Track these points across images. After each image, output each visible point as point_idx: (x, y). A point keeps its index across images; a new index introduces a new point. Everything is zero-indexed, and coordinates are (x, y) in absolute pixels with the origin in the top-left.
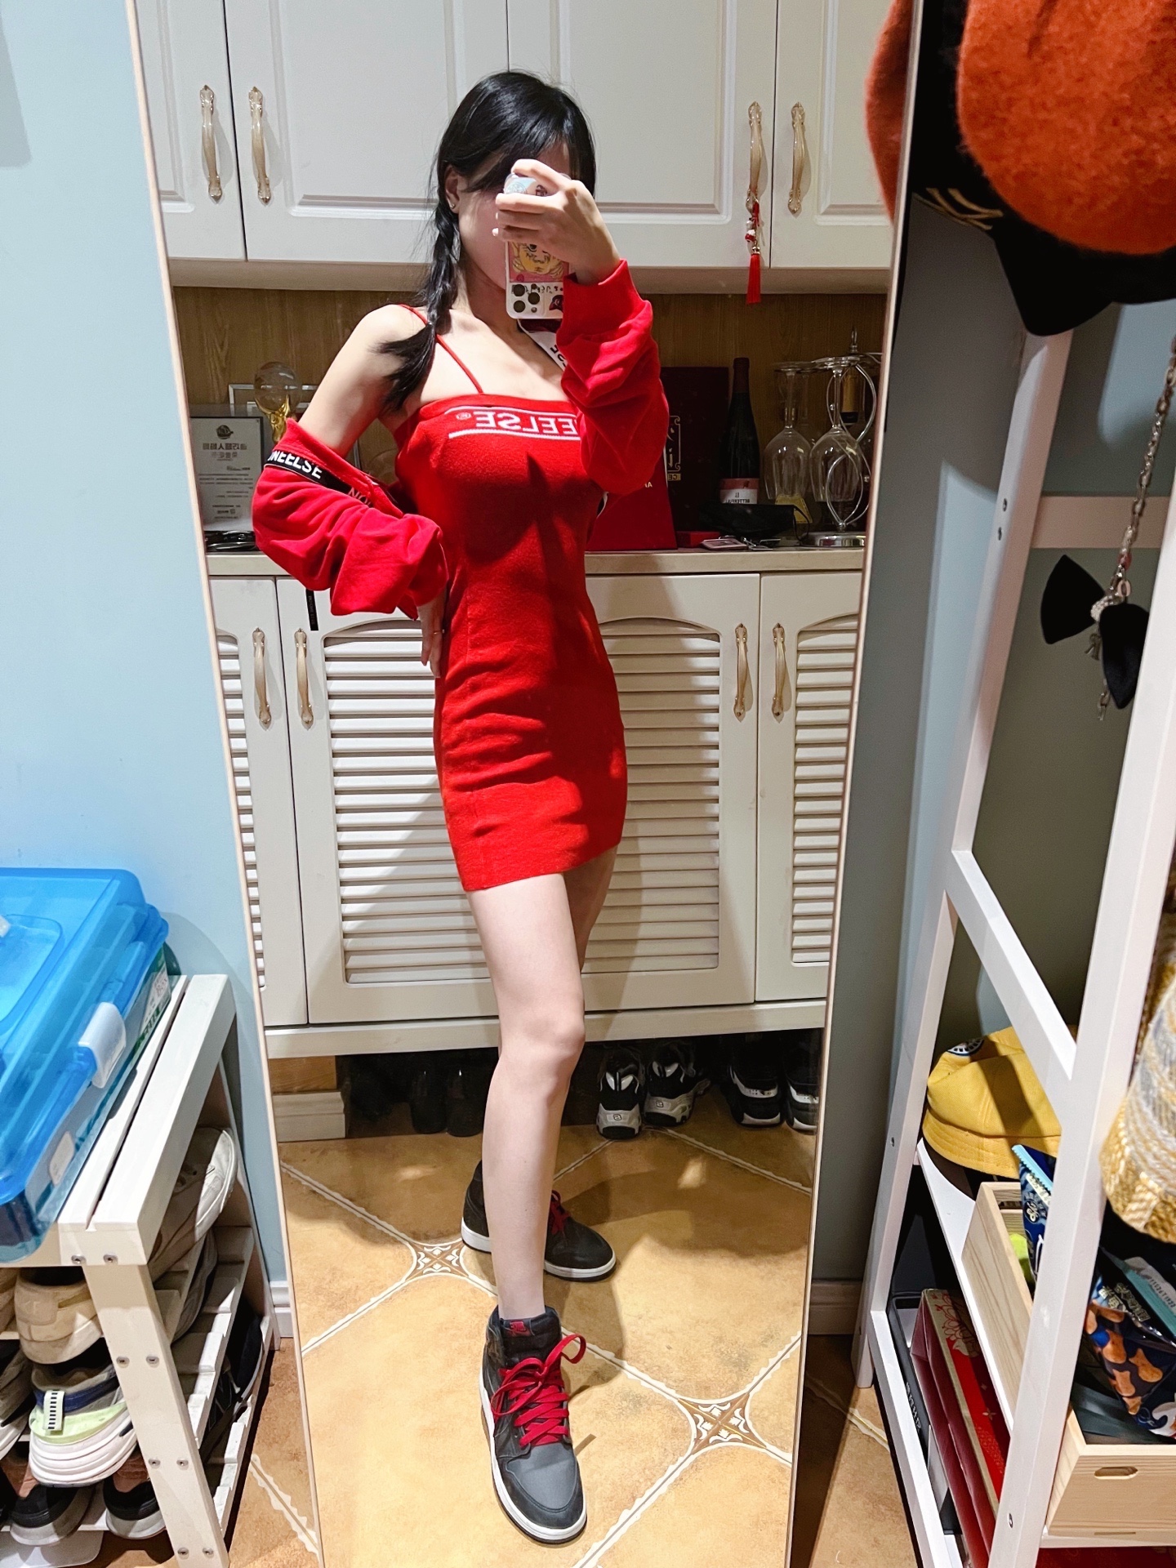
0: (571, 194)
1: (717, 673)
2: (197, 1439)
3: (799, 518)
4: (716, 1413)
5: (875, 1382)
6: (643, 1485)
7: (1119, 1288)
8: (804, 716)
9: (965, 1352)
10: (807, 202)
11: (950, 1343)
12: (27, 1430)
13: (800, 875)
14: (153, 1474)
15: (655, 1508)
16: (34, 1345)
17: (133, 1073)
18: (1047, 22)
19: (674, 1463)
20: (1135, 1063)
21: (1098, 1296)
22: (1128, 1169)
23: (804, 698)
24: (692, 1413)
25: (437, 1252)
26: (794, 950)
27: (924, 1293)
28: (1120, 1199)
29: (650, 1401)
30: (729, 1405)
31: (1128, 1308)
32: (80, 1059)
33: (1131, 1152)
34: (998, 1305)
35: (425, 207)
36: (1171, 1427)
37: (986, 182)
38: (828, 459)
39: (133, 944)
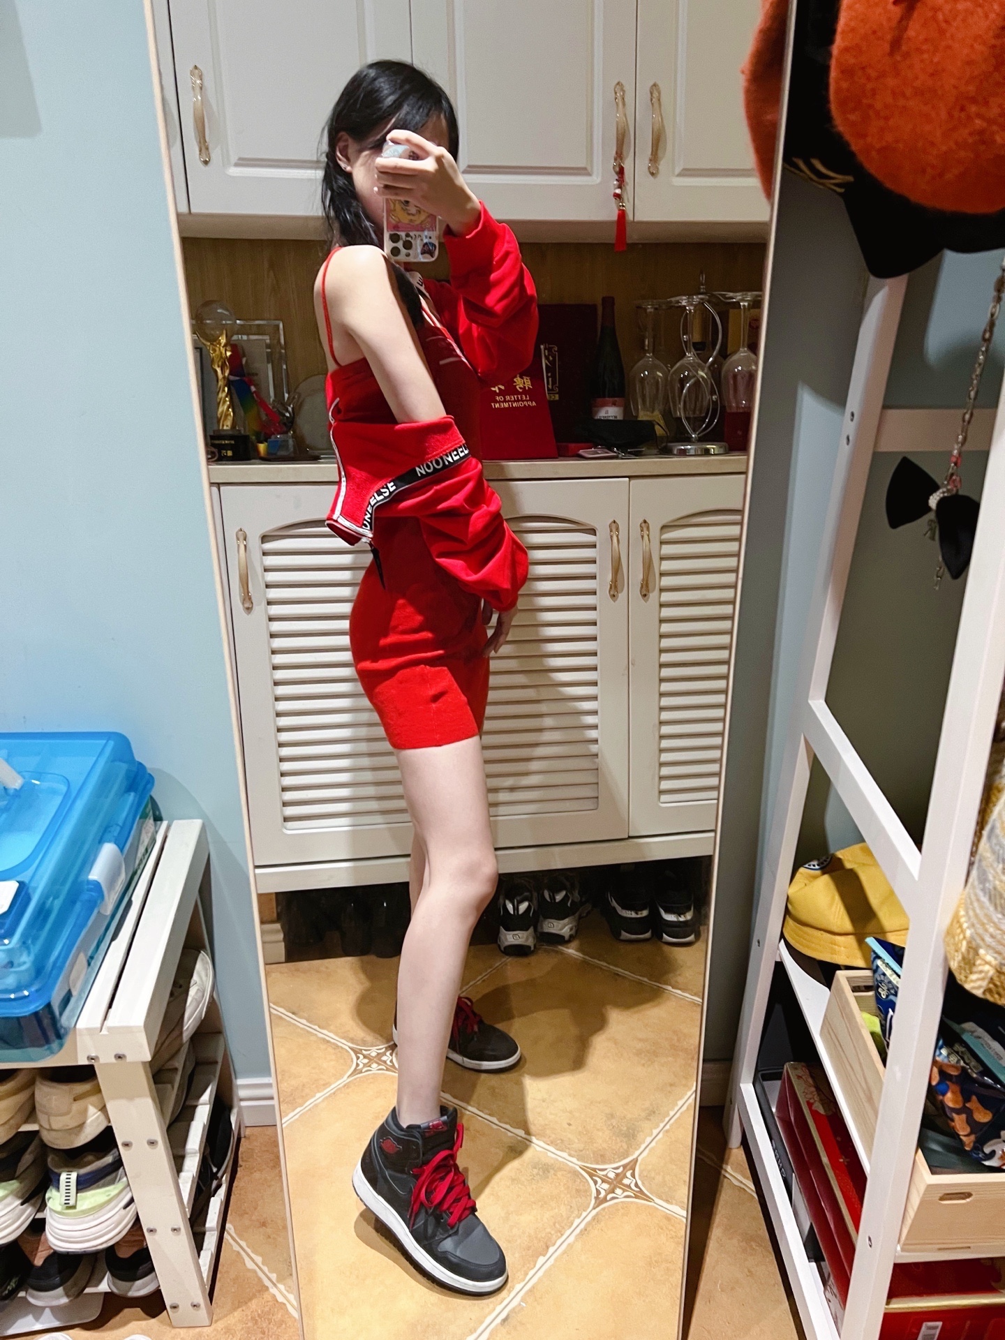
0: (439, 160)
1: (594, 562)
2: (187, 1210)
3: (659, 431)
4: (612, 1175)
5: (745, 1143)
6: (554, 1236)
7: (957, 1047)
8: (666, 597)
9: (822, 1111)
10: (663, 165)
11: (810, 1105)
12: (42, 1206)
13: (665, 730)
14: (150, 1241)
15: (566, 1255)
16: (53, 1133)
17: (130, 903)
18: (906, 29)
19: (579, 1217)
20: (971, 864)
21: (941, 1054)
22: (969, 947)
23: (667, 581)
24: (591, 1176)
25: (374, 1054)
26: (661, 792)
27: (787, 1066)
28: (963, 972)
29: (555, 1168)
30: (621, 1169)
31: (965, 1062)
32: (90, 890)
33: (971, 934)
34: (853, 1070)
35: (316, 168)
36: (999, 1159)
37: (852, 155)
38: (682, 382)
39: (126, 795)
